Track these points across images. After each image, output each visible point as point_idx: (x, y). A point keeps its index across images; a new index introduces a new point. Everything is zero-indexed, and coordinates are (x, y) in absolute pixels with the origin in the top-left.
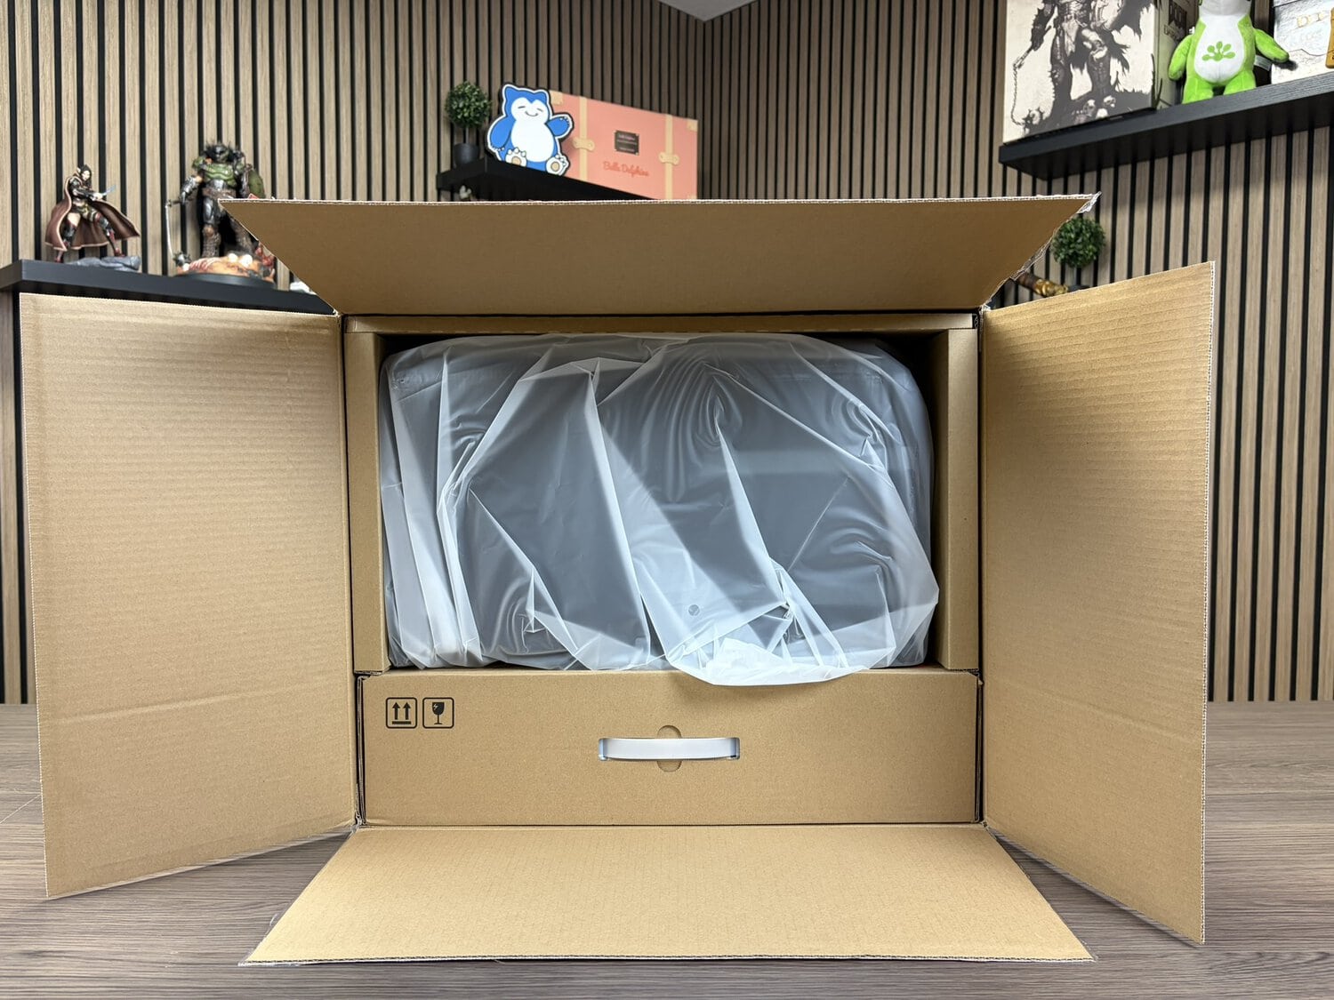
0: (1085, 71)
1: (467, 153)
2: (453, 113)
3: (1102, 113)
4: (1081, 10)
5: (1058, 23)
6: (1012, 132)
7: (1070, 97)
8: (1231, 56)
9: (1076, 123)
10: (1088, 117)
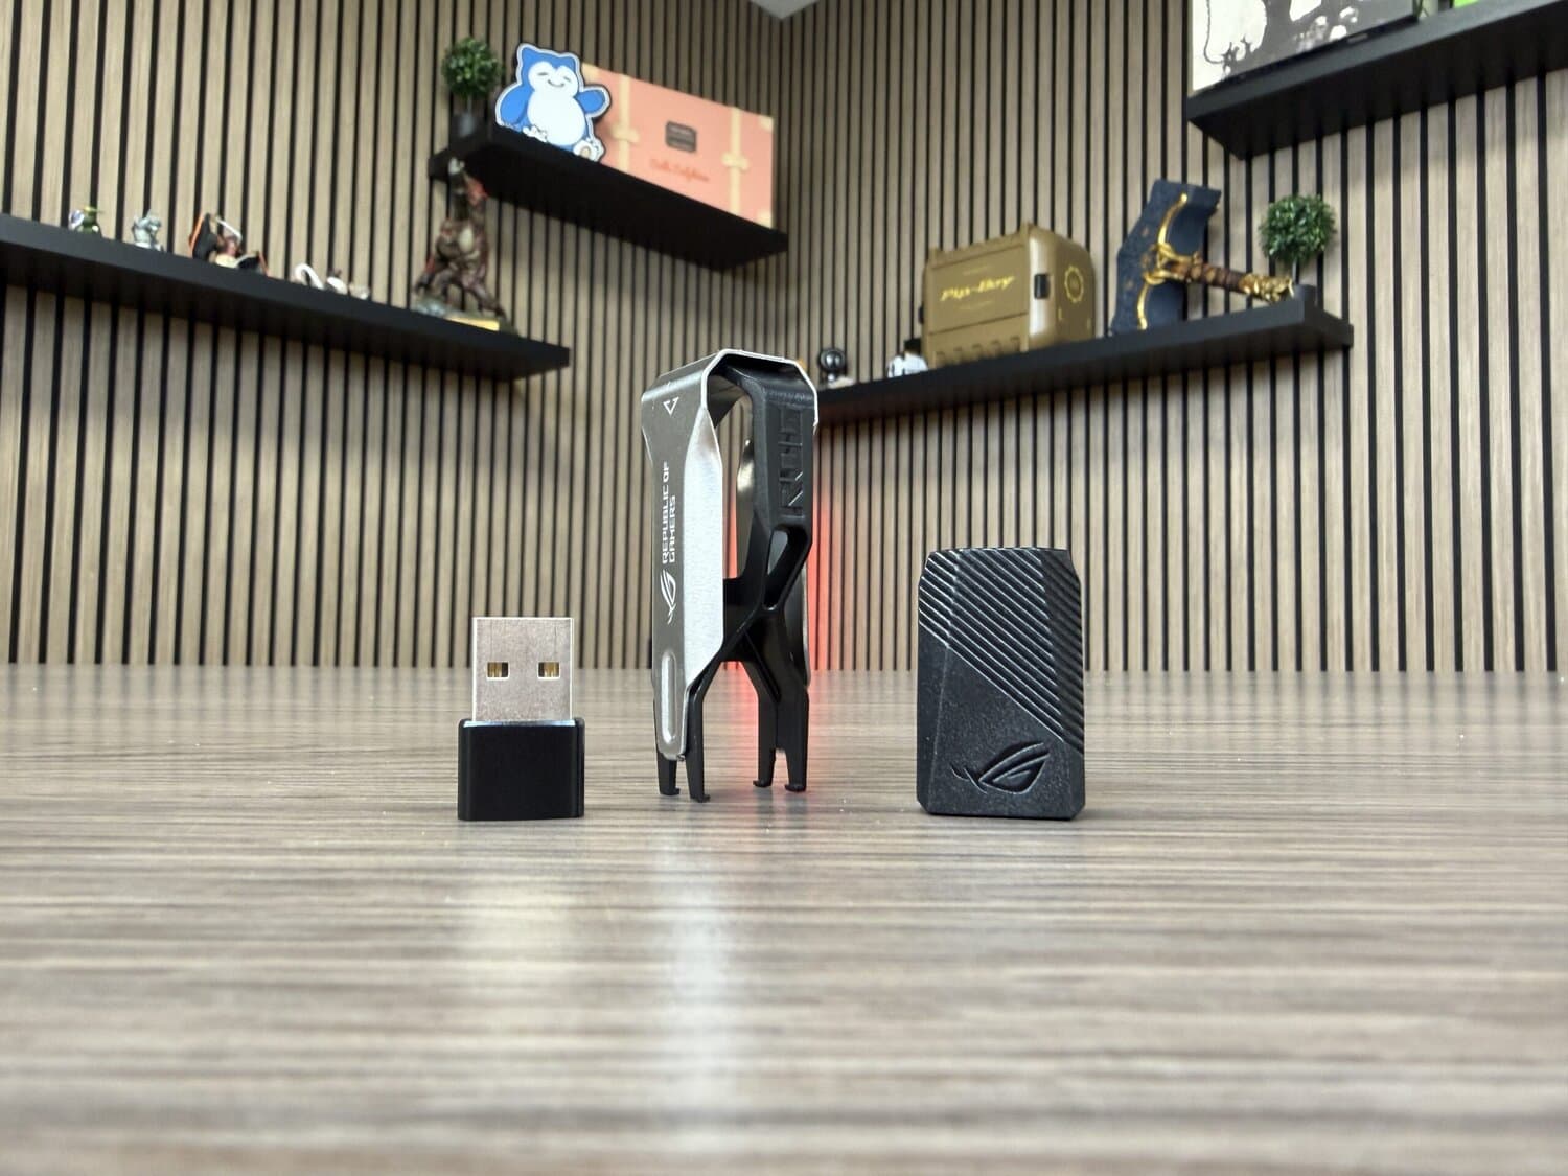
1: (469, 125)
2: (451, 73)
3: (1339, 33)
6: (1206, 74)
7: (1288, 17)
9: (1300, 51)
10: (1317, 41)
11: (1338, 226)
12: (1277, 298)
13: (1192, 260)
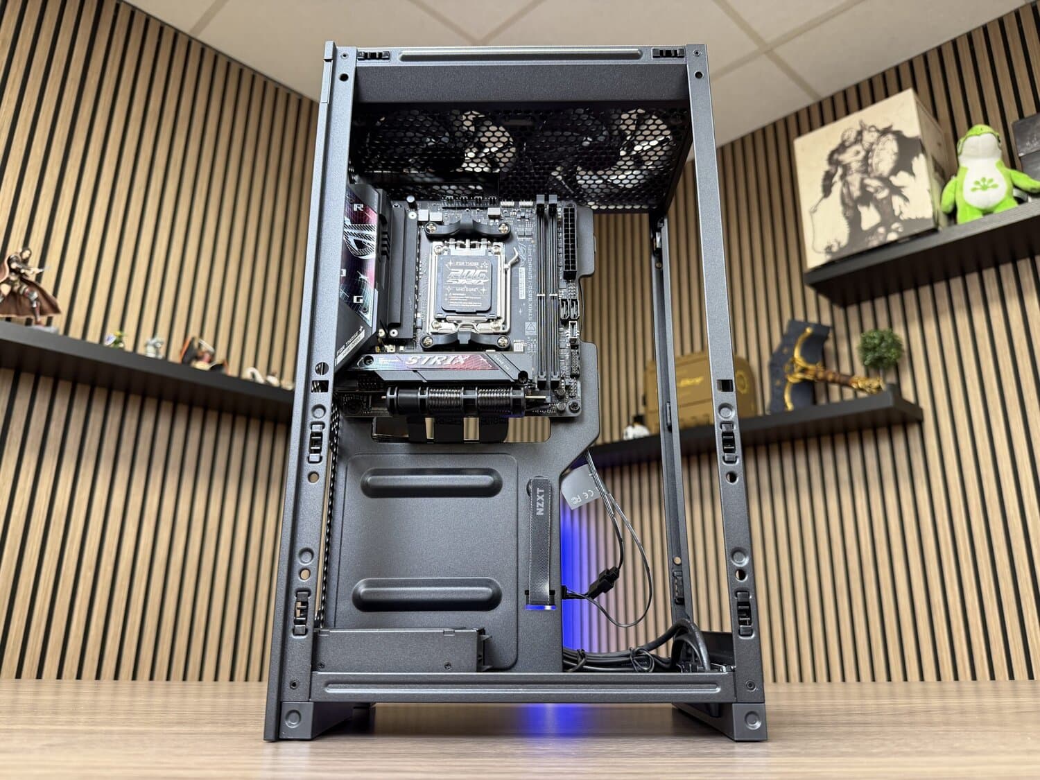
0: (872, 208)
3: (892, 237)
4: (862, 166)
5: (843, 177)
6: (815, 258)
7: (862, 228)
8: (995, 186)
9: (869, 246)
10: (881, 241)
11: (905, 347)
12: (874, 391)
13: (817, 368)
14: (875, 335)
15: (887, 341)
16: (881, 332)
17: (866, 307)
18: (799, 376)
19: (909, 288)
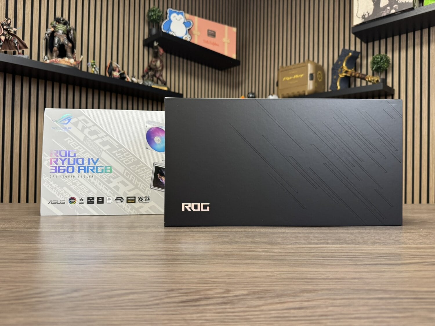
1: (154, 31)
2: (149, 17)
3: (393, 11)
6: (357, 21)
7: (380, 6)
9: (382, 15)
10: (387, 13)
11: (391, 62)
12: (376, 82)
13: (352, 71)
14: (379, 57)
15: (383, 60)
16: (382, 55)
17: (377, 43)
18: (344, 74)
19: (396, 35)
